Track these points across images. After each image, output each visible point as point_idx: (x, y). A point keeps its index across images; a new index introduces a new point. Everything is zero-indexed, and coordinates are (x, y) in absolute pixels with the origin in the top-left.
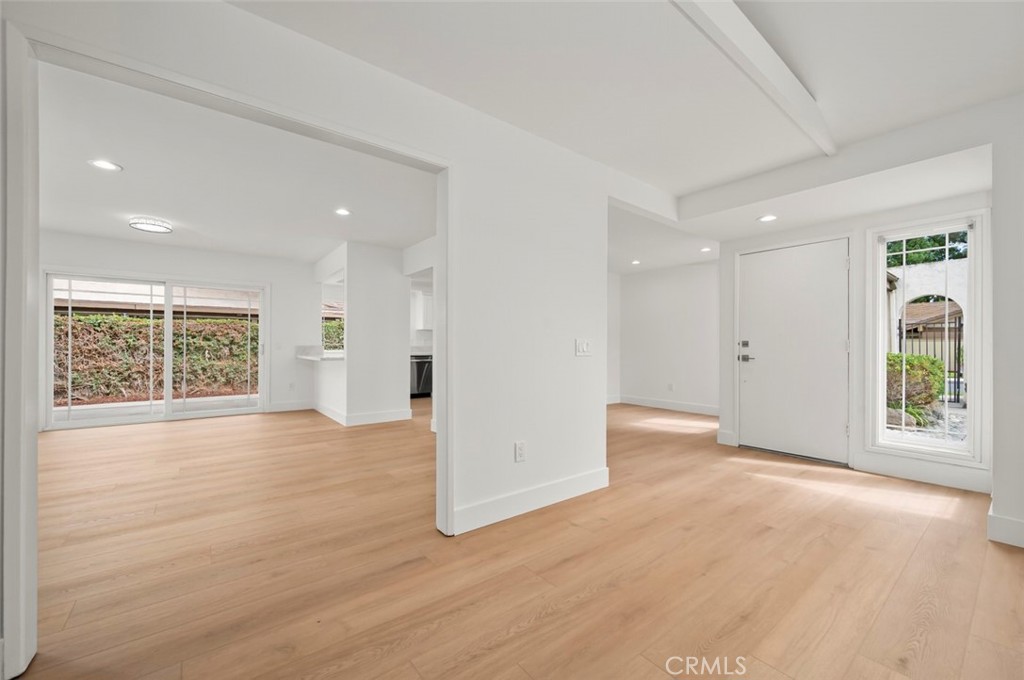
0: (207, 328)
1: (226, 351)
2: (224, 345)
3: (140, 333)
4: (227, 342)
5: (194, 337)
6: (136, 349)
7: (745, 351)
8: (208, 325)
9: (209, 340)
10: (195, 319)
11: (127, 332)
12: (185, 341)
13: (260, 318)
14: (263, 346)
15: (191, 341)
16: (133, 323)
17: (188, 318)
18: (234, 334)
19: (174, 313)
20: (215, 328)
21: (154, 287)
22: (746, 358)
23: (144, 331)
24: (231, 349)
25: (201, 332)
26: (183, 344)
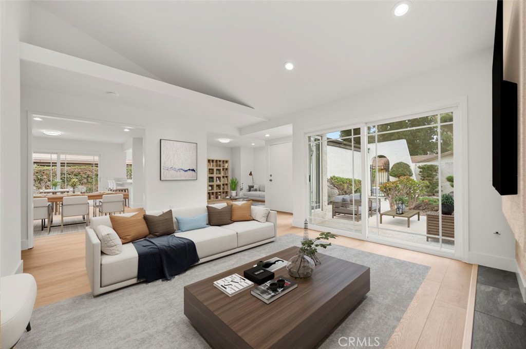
0: (76, 170)
1: (85, 181)
2: (84, 178)
3: (44, 173)
4: (85, 176)
5: (69, 174)
6: (41, 180)
7: (271, 178)
8: (76, 169)
9: (77, 176)
10: (70, 166)
11: (37, 173)
12: (66, 176)
13: (99, 165)
14: (100, 178)
15: (68, 176)
16: (40, 169)
17: (67, 166)
18: (89, 173)
19: (61, 163)
20: (80, 170)
21: (52, 155)
22: (271, 180)
23: (45, 172)
24: (87, 180)
25: (73, 172)
26: (65, 178)
